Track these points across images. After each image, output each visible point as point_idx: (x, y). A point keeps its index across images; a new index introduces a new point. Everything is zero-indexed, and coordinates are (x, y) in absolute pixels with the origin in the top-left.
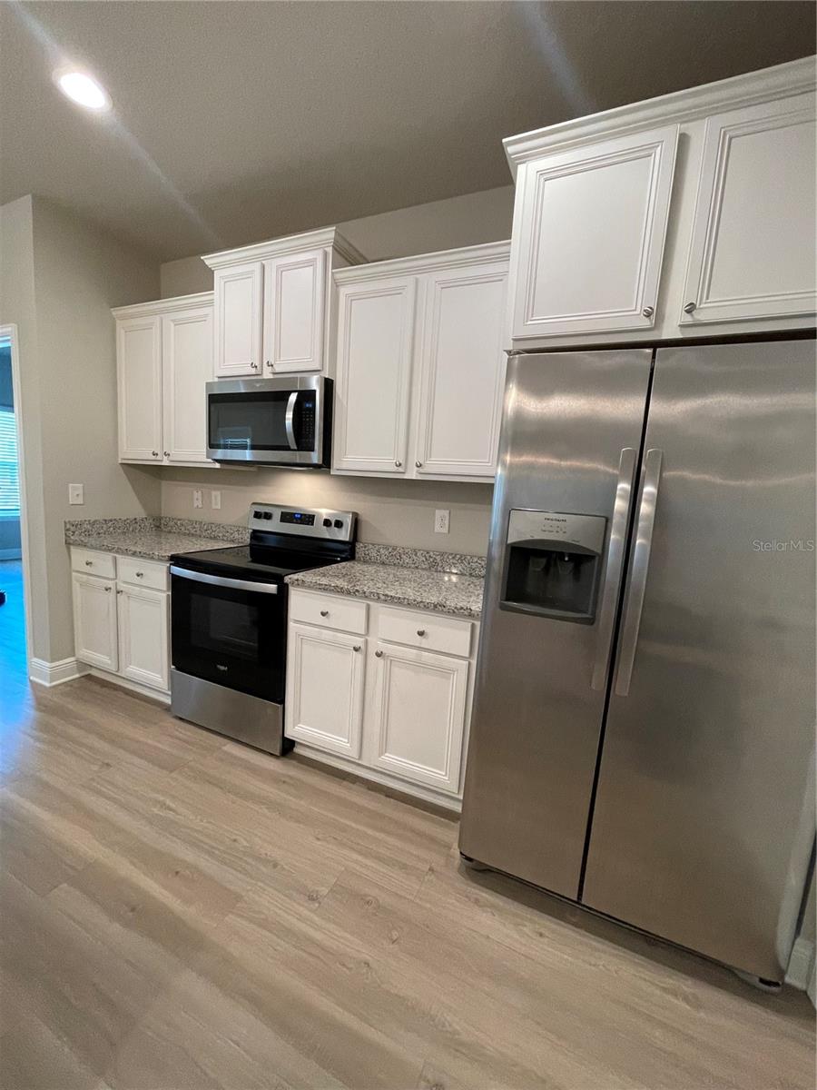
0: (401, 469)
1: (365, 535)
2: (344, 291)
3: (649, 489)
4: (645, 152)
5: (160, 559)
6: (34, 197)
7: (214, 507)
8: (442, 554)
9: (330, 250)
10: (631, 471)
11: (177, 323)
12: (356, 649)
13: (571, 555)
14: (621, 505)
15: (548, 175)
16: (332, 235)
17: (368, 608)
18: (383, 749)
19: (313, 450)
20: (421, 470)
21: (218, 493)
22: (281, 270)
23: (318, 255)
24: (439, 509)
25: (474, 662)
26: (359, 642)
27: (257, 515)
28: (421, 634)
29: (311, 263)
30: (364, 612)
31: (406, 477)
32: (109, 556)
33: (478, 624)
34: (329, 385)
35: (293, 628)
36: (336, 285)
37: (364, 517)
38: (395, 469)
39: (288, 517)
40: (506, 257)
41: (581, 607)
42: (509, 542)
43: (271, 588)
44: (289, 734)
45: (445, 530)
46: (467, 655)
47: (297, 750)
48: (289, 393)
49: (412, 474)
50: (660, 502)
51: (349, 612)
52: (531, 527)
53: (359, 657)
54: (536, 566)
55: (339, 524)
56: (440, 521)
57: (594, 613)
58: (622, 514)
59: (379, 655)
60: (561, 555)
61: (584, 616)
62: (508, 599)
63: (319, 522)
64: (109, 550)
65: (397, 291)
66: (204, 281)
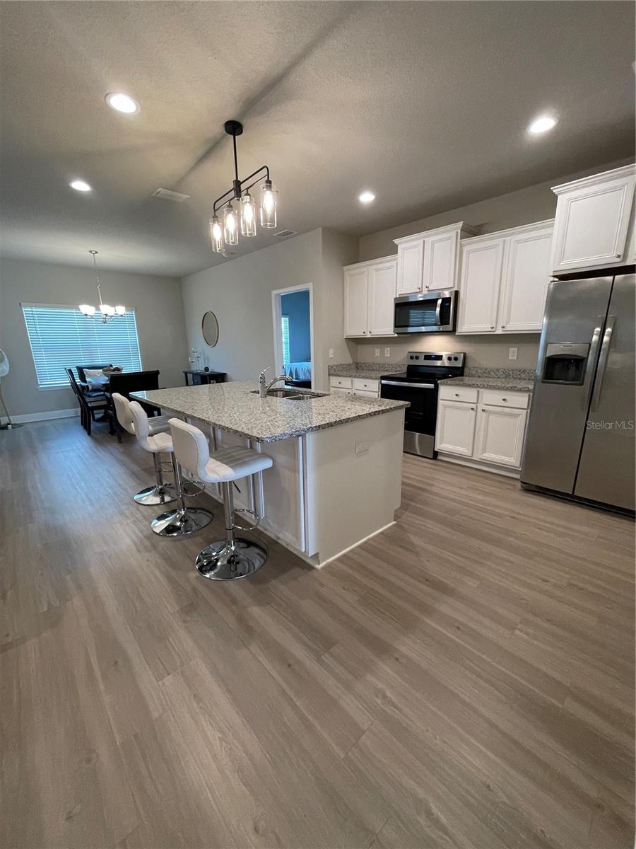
0: (493, 330)
1: (470, 364)
2: (465, 249)
3: (609, 330)
4: (620, 188)
5: (376, 379)
6: (324, 229)
7: (386, 355)
8: (512, 370)
9: (459, 231)
10: (601, 323)
11: (377, 270)
12: (472, 409)
13: (574, 360)
14: (595, 338)
15: (573, 200)
16: (461, 225)
17: (478, 391)
18: (484, 451)
19: (449, 324)
20: (504, 329)
21: (388, 349)
22: (433, 243)
23: (454, 234)
24: (512, 347)
25: (529, 411)
26: (474, 406)
27: (412, 358)
28: (504, 400)
29: (449, 238)
30: (476, 394)
31: (496, 333)
32: (350, 379)
33: (531, 394)
34: (457, 293)
35: (441, 403)
36: (461, 246)
37: (468, 355)
38: (490, 329)
39: (428, 357)
40: (552, 225)
41: (578, 380)
42: (547, 355)
43: (432, 386)
44: (436, 449)
45: (515, 358)
46: (526, 407)
47: (439, 457)
48: (437, 299)
49: (499, 331)
50: (612, 335)
51: (468, 394)
52: (555, 350)
53: (474, 413)
54: (558, 366)
55: (456, 359)
56: (513, 353)
57: (583, 382)
58: (595, 342)
59: (483, 410)
60: (570, 360)
61: (578, 382)
62: (545, 378)
63: (445, 358)
64: (350, 376)
65: (495, 247)
66: (394, 250)
